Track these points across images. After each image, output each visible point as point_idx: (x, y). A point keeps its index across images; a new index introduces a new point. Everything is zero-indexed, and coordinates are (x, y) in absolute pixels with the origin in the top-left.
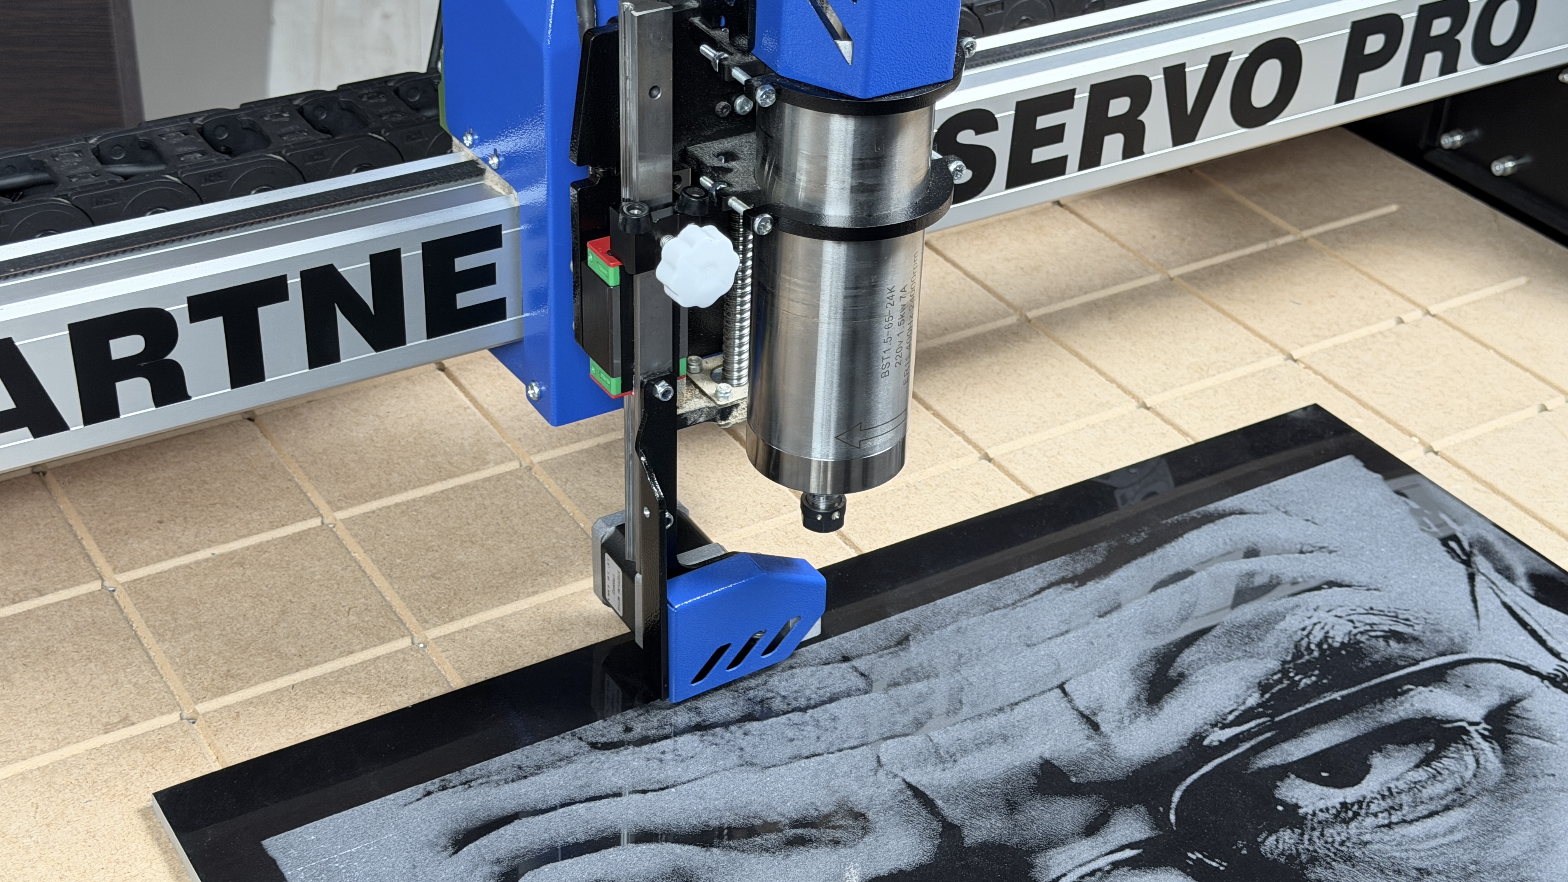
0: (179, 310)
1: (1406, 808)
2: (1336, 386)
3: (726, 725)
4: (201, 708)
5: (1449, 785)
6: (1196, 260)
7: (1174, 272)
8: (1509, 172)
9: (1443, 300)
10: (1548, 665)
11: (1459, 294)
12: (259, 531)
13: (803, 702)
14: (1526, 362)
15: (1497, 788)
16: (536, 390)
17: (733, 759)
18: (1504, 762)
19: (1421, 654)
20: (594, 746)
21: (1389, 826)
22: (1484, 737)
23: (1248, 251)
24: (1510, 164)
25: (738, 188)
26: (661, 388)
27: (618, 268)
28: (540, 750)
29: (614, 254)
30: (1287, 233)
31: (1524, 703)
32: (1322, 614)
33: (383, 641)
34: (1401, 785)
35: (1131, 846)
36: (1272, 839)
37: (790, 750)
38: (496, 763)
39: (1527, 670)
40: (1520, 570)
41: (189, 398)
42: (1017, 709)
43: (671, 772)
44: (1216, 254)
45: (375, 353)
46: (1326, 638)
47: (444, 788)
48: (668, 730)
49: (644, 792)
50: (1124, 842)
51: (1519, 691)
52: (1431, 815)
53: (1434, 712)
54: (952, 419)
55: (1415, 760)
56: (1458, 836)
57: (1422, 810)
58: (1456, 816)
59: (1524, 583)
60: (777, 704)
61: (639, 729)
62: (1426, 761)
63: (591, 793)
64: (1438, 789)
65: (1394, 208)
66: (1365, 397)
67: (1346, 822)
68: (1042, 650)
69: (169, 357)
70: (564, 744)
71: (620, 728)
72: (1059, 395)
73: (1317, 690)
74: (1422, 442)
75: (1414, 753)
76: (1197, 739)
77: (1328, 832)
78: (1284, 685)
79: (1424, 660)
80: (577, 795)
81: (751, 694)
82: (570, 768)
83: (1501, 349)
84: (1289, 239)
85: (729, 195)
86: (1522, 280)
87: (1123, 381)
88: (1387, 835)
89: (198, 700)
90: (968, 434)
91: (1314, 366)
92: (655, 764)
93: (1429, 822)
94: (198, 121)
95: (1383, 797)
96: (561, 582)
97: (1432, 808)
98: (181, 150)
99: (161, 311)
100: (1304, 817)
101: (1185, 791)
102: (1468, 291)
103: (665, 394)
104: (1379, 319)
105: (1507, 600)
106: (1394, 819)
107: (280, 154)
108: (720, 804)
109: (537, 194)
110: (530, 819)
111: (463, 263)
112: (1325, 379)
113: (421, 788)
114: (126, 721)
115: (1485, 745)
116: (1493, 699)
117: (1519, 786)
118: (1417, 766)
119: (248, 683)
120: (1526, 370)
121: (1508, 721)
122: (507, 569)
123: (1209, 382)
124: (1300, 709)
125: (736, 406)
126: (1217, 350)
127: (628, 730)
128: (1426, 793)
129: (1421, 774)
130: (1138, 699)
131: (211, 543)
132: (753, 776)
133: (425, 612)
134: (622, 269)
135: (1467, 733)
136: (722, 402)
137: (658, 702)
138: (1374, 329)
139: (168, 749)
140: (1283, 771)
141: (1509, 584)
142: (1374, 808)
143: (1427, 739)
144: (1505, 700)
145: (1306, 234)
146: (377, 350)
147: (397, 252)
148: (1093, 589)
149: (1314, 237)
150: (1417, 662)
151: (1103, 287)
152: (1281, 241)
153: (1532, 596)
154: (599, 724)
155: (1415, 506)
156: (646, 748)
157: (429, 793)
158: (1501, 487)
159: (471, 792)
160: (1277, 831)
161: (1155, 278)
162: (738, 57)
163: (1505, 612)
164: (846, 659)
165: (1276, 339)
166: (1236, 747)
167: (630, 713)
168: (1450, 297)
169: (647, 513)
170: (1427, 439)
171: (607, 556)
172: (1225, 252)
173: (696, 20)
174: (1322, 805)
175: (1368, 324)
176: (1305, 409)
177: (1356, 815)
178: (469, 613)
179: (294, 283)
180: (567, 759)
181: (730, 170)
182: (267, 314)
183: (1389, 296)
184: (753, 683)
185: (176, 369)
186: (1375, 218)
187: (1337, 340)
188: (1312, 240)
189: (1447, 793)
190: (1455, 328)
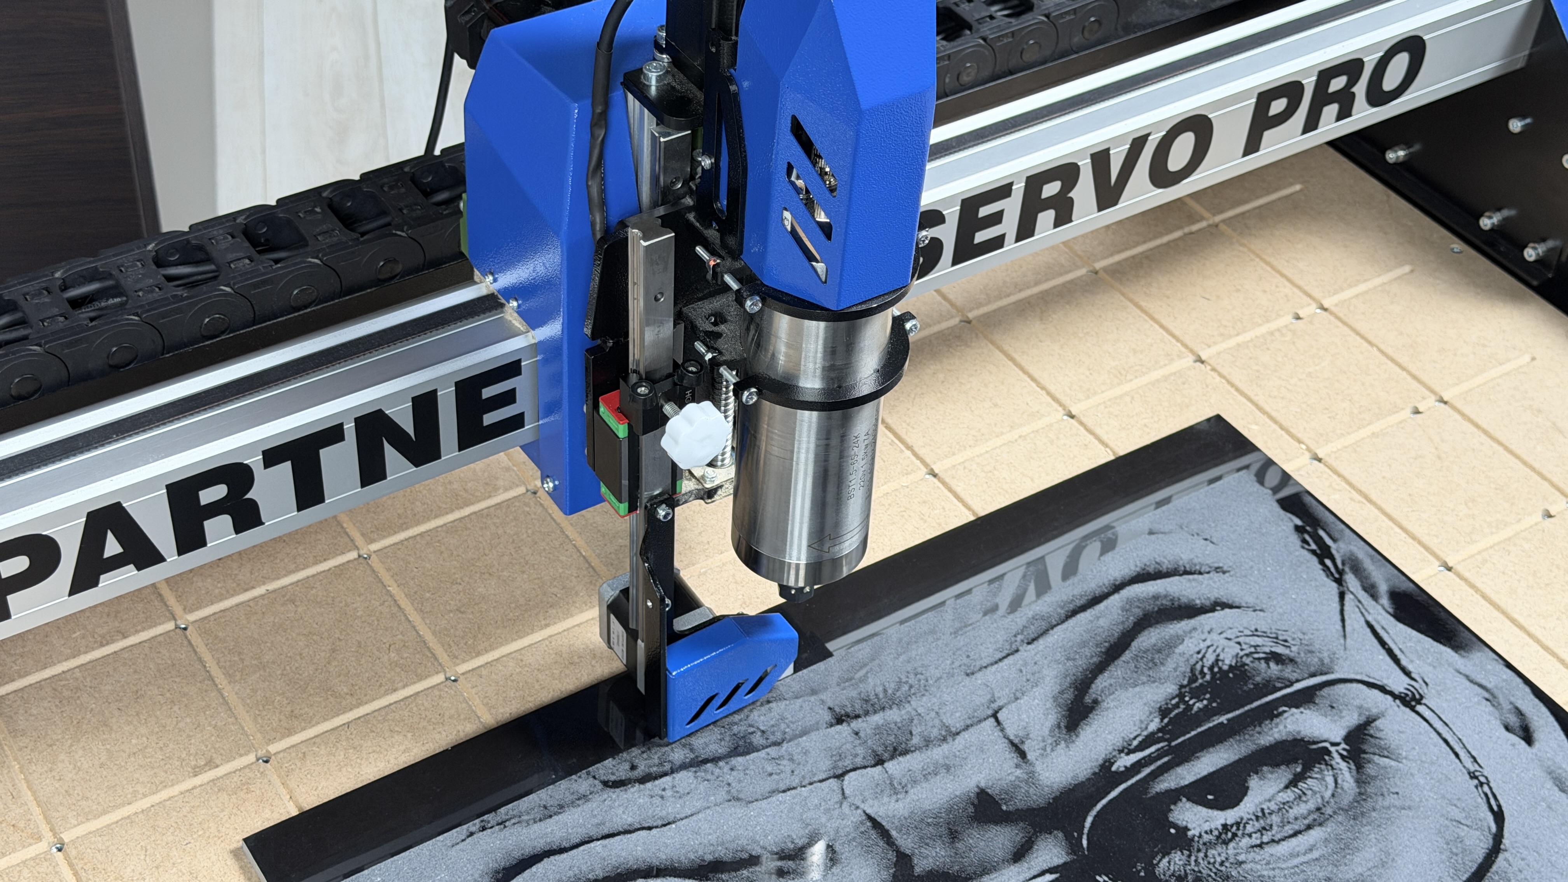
0: (255, 461)
1: (1275, 828)
2: (1237, 390)
3: (715, 760)
4: (273, 748)
5: (1311, 805)
6: (1119, 252)
7: (1098, 265)
8: (1401, 159)
9: (1336, 292)
10: (1399, 683)
11: (1350, 286)
12: (305, 567)
13: (778, 736)
14: (1404, 360)
15: (1351, 807)
16: (551, 485)
17: (722, 794)
18: (1358, 781)
19: (1295, 676)
20: (606, 784)
21: (1260, 846)
22: (1343, 757)
23: (1165, 239)
24: (1401, 153)
26: (661, 512)
27: (626, 425)
28: (563, 789)
29: (621, 413)
30: (1202, 219)
31: (1377, 723)
32: (1214, 636)
33: (421, 678)
34: (1273, 806)
35: (1050, 871)
36: (1165, 860)
37: (769, 784)
38: (524, 804)
39: (1382, 689)
40: (1383, 588)
41: (263, 524)
42: (959, 738)
43: (671, 809)
44: (1137, 244)
45: (415, 469)
46: (1217, 660)
47: (484, 829)
48: (667, 767)
49: (650, 828)
50: (1045, 867)
51: (1374, 711)
52: (1295, 834)
53: (1303, 734)
54: (902, 433)
55: (1285, 781)
56: (1315, 854)
57: (1288, 830)
58: (1316, 834)
59: (1385, 601)
60: (757, 739)
61: (642, 768)
62: (1293, 783)
63: (606, 831)
64: (1301, 809)
65: (1298, 187)
66: (1261, 403)
67: (1226, 843)
68: (980, 678)
69: (248, 496)
70: (580, 783)
71: (627, 766)
72: (996, 405)
73: (1208, 713)
74: (1309, 449)
75: (1284, 775)
76: (1107, 764)
77: (1211, 852)
78: (1180, 710)
79: (1298, 681)
80: (593, 833)
81: (735, 729)
82: (587, 807)
83: (1383, 347)
84: (1204, 224)
85: (720, 365)
86: (1407, 268)
87: (1052, 388)
88: (1257, 855)
89: (271, 741)
90: (916, 449)
91: (1219, 368)
92: (657, 801)
93: (1294, 841)
95: (1257, 818)
97: (1297, 827)
99: (241, 464)
100: (1192, 840)
101: (1096, 816)
102: (1358, 282)
103: (665, 517)
104: (1279, 316)
105: (1370, 619)
106: (1265, 839)
108: (713, 838)
110: (557, 857)
111: (488, 392)
112: (1229, 382)
113: (463, 829)
114: (211, 764)
115: (1343, 765)
116: (1352, 719)
117: (1369, 804)
118: (1287, 787)
119: (310, 722)
120: (1403, 369)
121: (1363, 741)
123: (1127, 387)
124: (1193, 733)
125: (720, 487)
126: (1135, 351)
127: (633, 768)
128: (1293, 812)
129: (1289, 795)
130: (1059, 727)
131: (265, 580)
132: (739, 811)
133: (454, 648)
135: (1329, 753)
136: (708, 485)
137: (657, 740)
138: (1273, 326)
139: (248, 791)
140: (1175, 796)
141: (1374, 603)
142: (1249, 829)
143: (1295, 761)
144: (1363, 719)
145: (1218, 218)
146: (416, 466)
147: (434, 392)
149: (1224, 221)
150: (1291, 684)
151: (1037, 283)
152: (1195, 228)
153: (1391, 615)
154: (609, 762)
155: (1299, 522)
156: (649, 785)
157: (471, 834)
158: (1374, 497)
159: (506, 832)
160: (1169, 854)
161: (1082, 272)
162: (728, 262)
163: (1368, 630)
165: (1187, 340)
166: (1138, 772)
167: (635, 751)
168: (1342, 289)
169: (650, 604)
170: (1313, 447)
171: (612, 616)
172: (1145, 242)
173: (691, 217)
174: (1206, 827)
175: (1268, 321)
176: (1209, 420)
177: (1235, 835)
178: (492, 648)
179: (349, 427)
180: (584, 797)
182: (326, 455)
183: (1288, 289)
185: (253, 504)
186: (1279, 199)
187: (1240, 339)
188: (1223, 227)
189: (1310, 812)
190: (1345, 323)
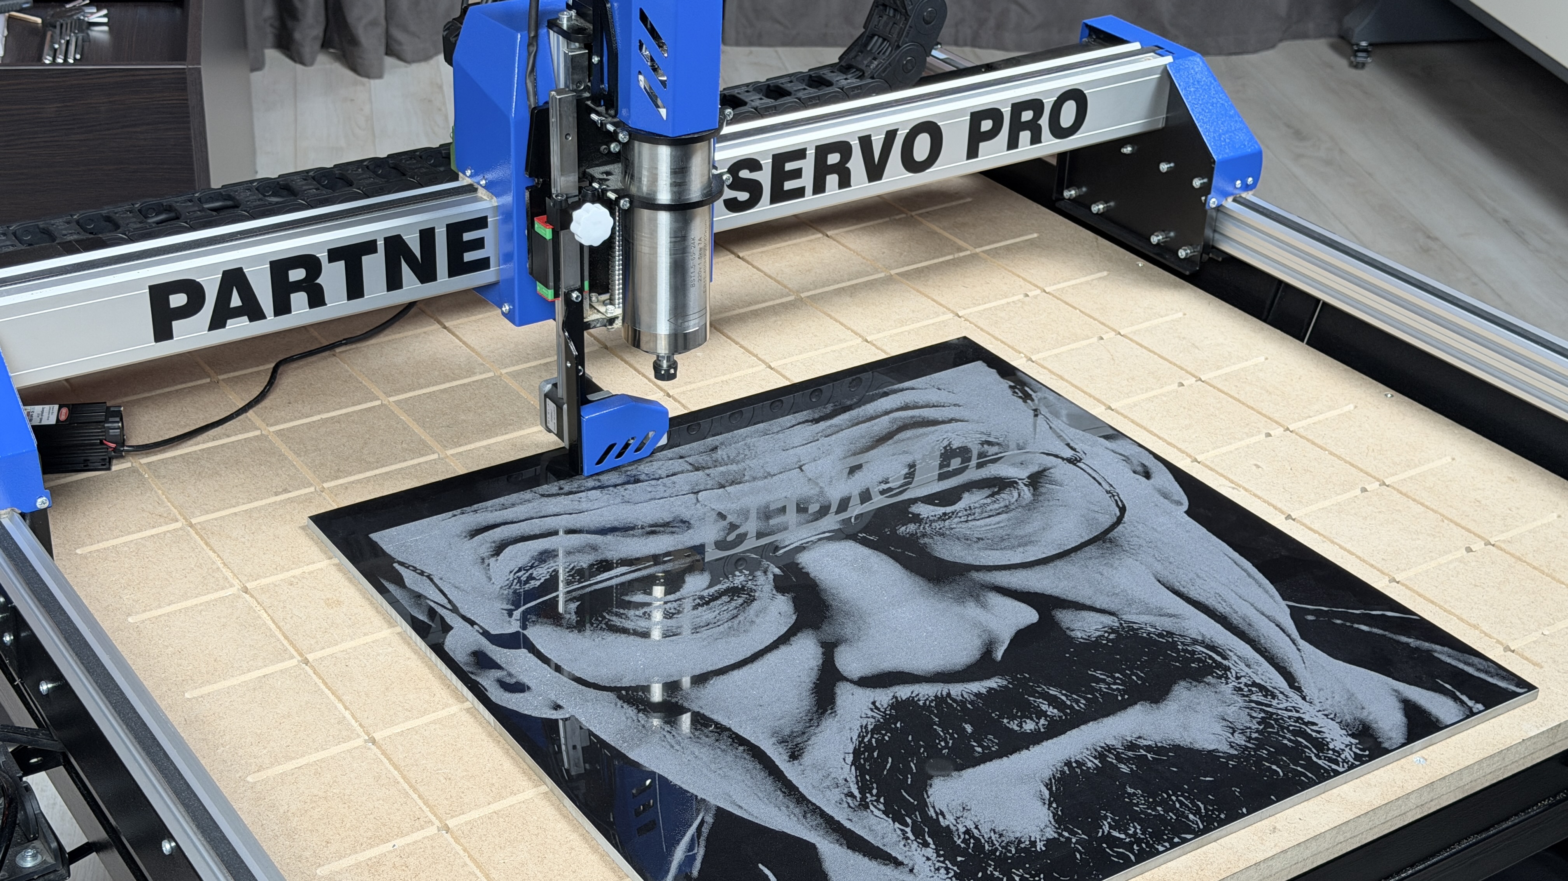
1: (977, 514)
2: (982, 329)
3: (615, 486)
4: (326, 485)
5: (1002, 504)
6: (908, 265)
7: (893, 272)
8: (1102, 211)
9: (1054, 284)
10: (1068, 453)
11: (1065, 281)
12: (346, 407)
13: (657, 476)
14: (1096, 315)
15: (1027, 505)
16: (507, 308)
17: (619, 500)
18: (1033, 495)
19: (1000, 450)
20: (543, 495)
21: (966, 521)
22: (1025, 485)
23: (941, 260)
24: (1101, 207)
25: (612, 188)
26: (574, 295)
27: (551, 230)
28: (514, 497)
29: (549, 222)
30: (967, 250)
31: (1051, 470)
32: (949, 434)
33: (422, 455)
34: (977, 505)
35: (829, 532)
36: (903, 528)
37: (649, 496)
38: (489, 503)
39: (1056, 456)
40: (1064, 412)
41: (326, 304)
42: (774, 478)
43: (584, 506)
44: (921, 261)
45: (420, 285)
46: (949, 444)
47: (463, 513)
48: (583, 489)
49: (571, 514)
50: (826, 530)
51: (1049, 465)
52: (990, 517)
53: (1001, 475)
54: (751, 349)
55: (986, 495)
56: (1002, 525)
57: (986, 515)
58: (1004, 516)
59: (1064, 419)
60: (643, 477)
61: (567, 488)
62: (992, 495)
63: (542, 515)
64: (996, 506)
65: (1035, 235)
66: (997, 334)
67: (944, 520)
68: (791, 452)
70: (527, 495)
71: (557, 488)
72: (816, 336)
74: (1026, 356)
75: (987, 492)
76: (870, 488)
77: (933, 524)
79: (1001, 453)
80: (534, 516)
81: (629, 473)
82: (530, 505)
83: (1083, 309)
84: (968, 253)
85: (607, 191)
86: (1105, 273)
87: (855, 328)
88: (964, 525)
89: (323, 482)
90: (759, 356)
91: (970, 319)
92: (576, 503)
93: (988, 520)
94: (311, 174)
95: (966, 510)
96: (521, 428)
97: (991, 514)
98: (305, 188)
99: (314, 256)
100: (923, 519)
102: (1069, 280)
103: (577, 298)
104: (1014, 295)
105: (1053, 426)
106: (970, 518)
107: (359, 189)
108: (612, 518)
109: (508, 199)
110: (510, 525)
111: (467, 236)
112: (976, 326)
113: (451, 513)
114: (286, 491)
115: (1025, 488)
116: (1034, 469)
117: (1040, 504)
118: (987, 497)
119: (350, 474)
120: (1095, 319)
121: (1040, 478)
122: (490, 422)
123: (907, 328)
125: (617, 318)
126: (913, 311)
127: (561, 489)
128: (988, 508)
129: (989, 500)
130: (842, 474)
131: (319, 413)
132: (628, 507)
133: (445, 443)
134: (553, 230)
135: (1016, 483)
136: (609, 315)
137: (577, 477)
138: (1010, 300)
139: (310, 502)
140: (914, 501)
141: (1056, 419)
142: (960, 514)
143: (995, 486)
144: (1040, 469)
145: (978, 250)
146: (422, 282)
147: (433, 229)
148: (823, 425)
149: (983, 252)
150: (997, 454)
151: (849, 280)
152: (962, 254)
153: (1067, 424)
154: (545, 487)
155: (1012, 384)
156: (571, 496)
157: (455, 516)
158: (1066, 377)
159: (477, 515)
160: (906, 525)
161: (882, 275)
162: (610, 119)
163: (1050, 431)
164: (681, 457)
165: (950, 306)
166: (891, 491)
167: (562, 482)
168: (1059, 283)
169: (569, 365)
170: (1028, 355)
171: (548, 400)
172: (926, 260)
173: (589, 103)
174: (933, 514)
175: (1006, 297)
176: (958, 339)
177: (950, 517)
178: (470, 443)
179: (381, 243)
180: (529, 501)
181: (608, 180)
182: (367, 261)
183: (1022, 282)
184: (630, 468)
186: (1023, 241)
187: (987, 306)
188: (982, 255)
189: (1000, 508)
190: (1058, 299)
